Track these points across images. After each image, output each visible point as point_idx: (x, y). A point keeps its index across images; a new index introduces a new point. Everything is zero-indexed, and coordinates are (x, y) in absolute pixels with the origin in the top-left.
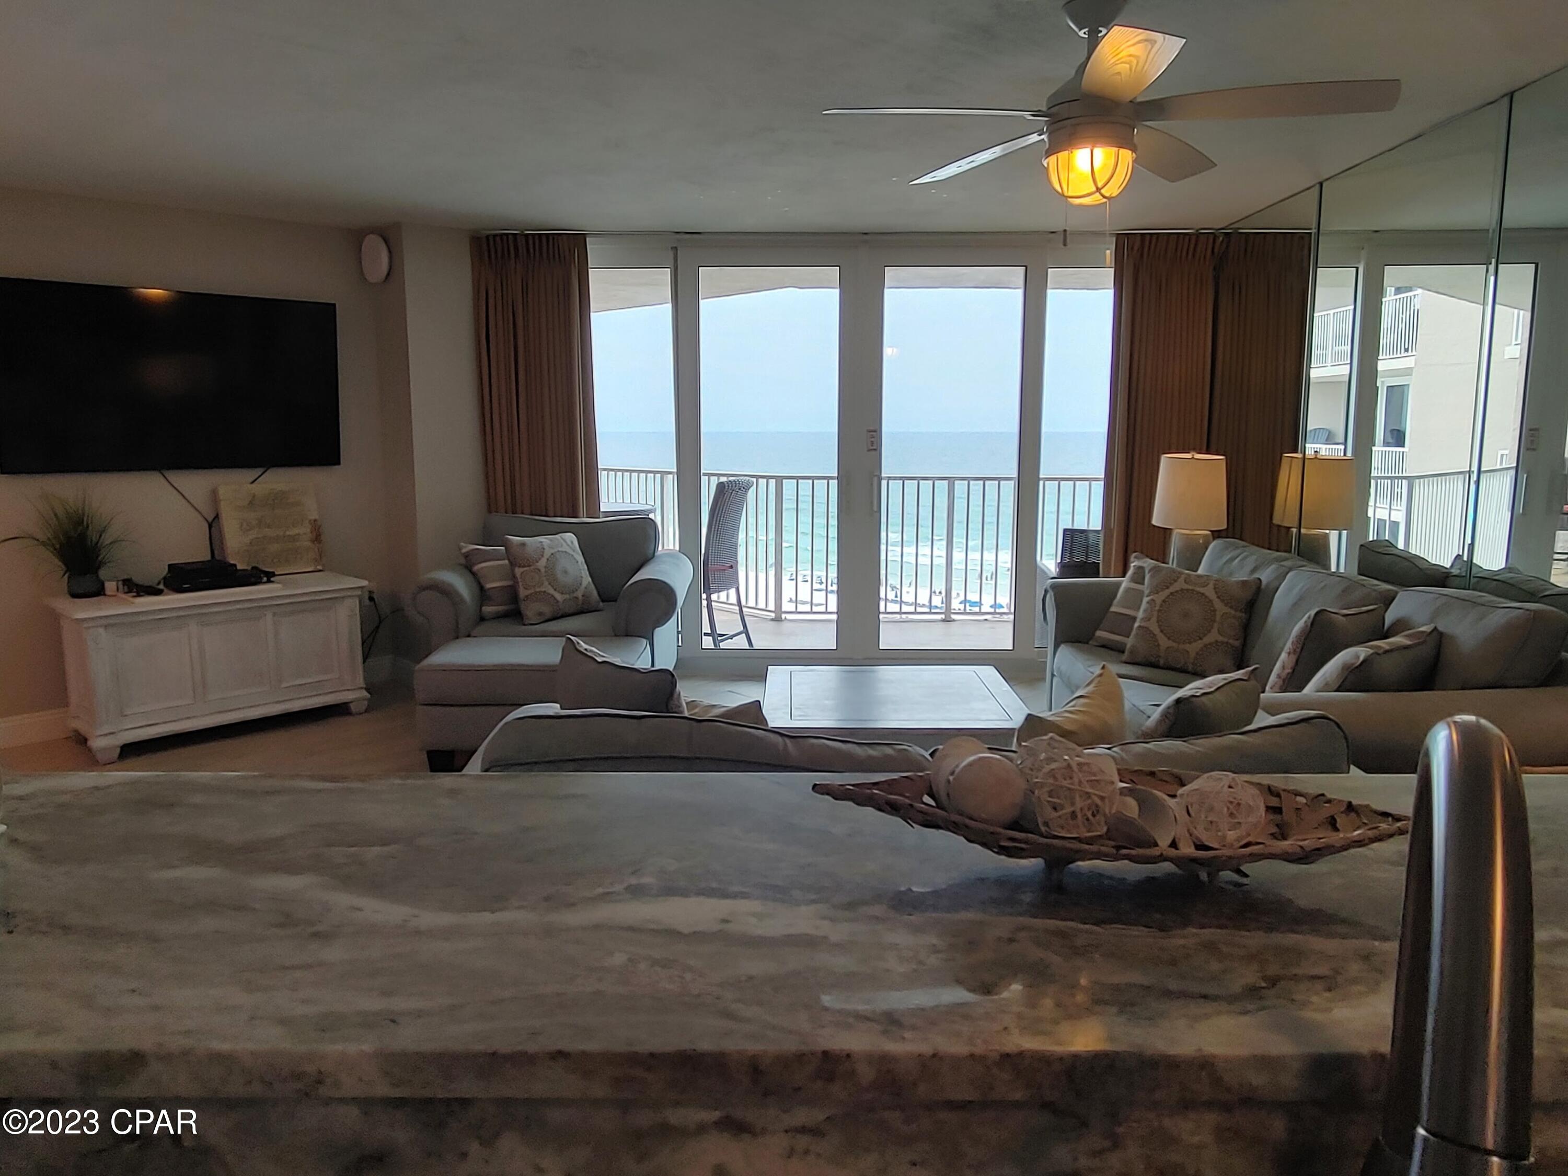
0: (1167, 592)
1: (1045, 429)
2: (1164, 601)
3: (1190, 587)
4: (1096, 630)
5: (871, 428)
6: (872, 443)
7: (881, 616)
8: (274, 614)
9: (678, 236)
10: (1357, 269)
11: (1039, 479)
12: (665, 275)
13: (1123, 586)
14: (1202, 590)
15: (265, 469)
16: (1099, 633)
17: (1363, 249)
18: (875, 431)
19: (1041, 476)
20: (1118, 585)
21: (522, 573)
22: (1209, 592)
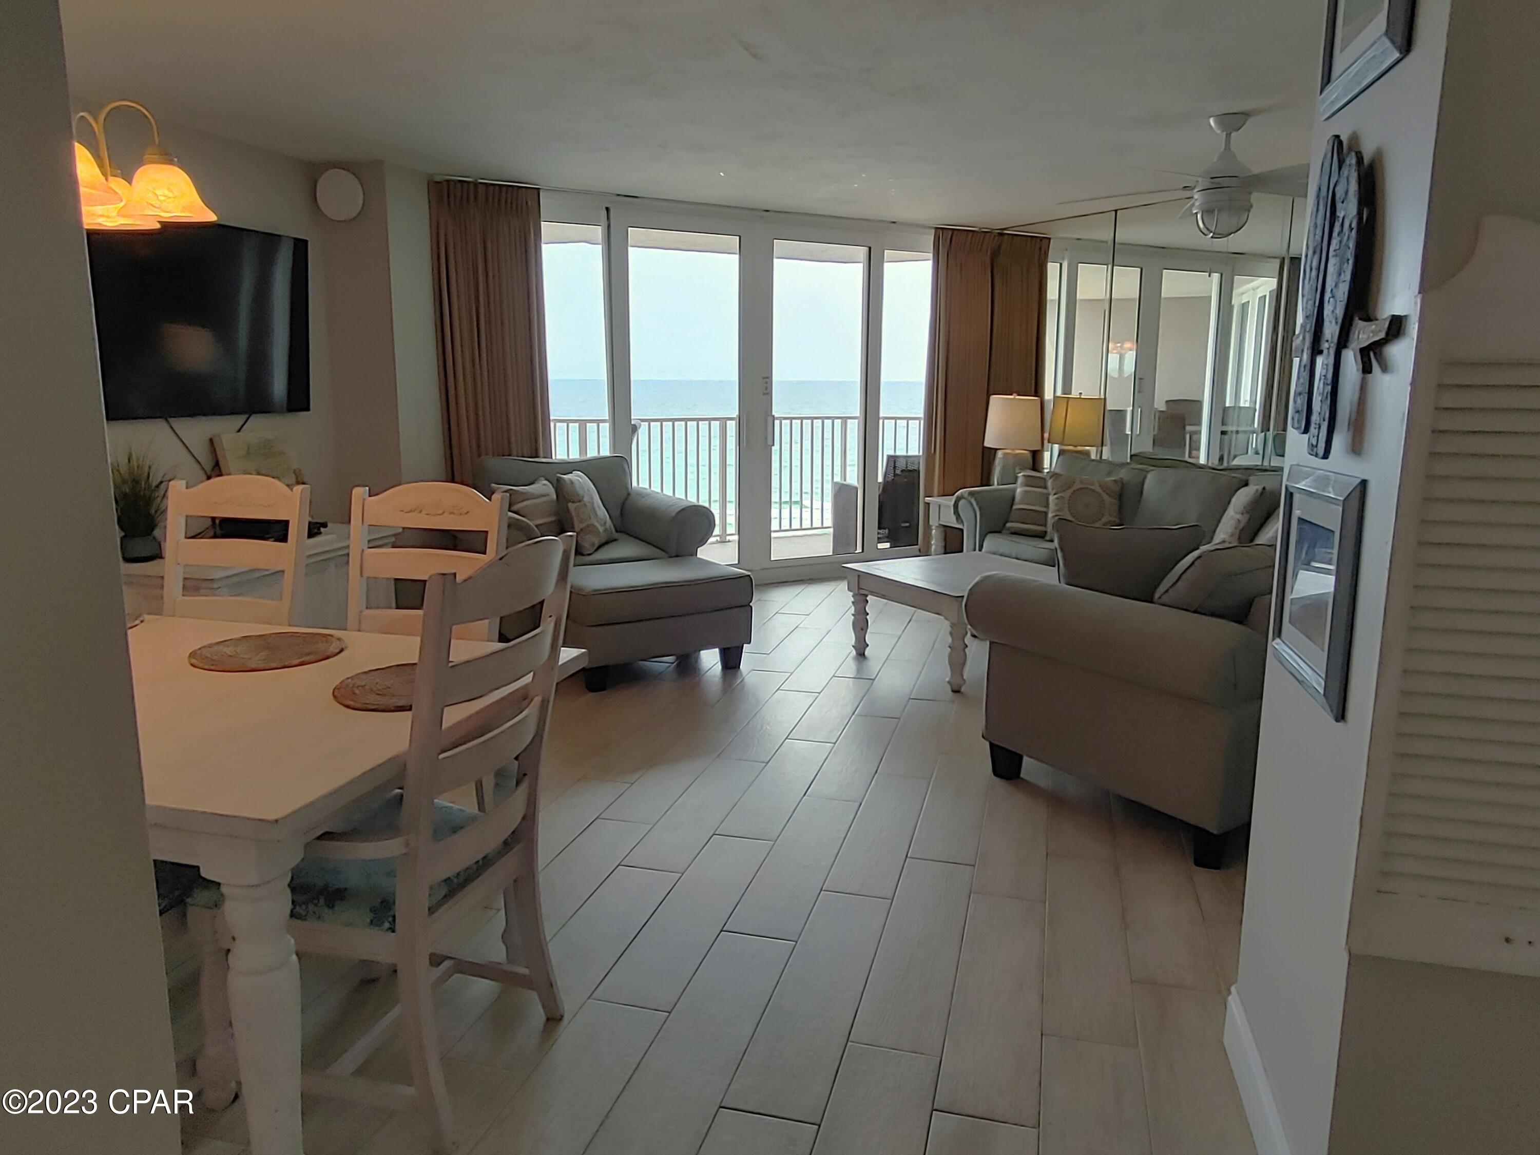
0: (1071, 491)
1: (883, 379)
2: (1070, 497)
3: (1085, 486)
4: (1006, 523)
5: (765, 376)
6: (766, 389)
7: (773, 535)
8: (336, 566)
9: (619, 198)
10: (1061, 265)
11: (879, 419)
12: (598, 231)
13: (1019, 490)
14: (1092, 487)
15: (246, 416)
16: (1009, 525)
17: (1067, 250)
18: (767, 378)
19: (881, 415)
20: (1014, 491)
21: (575, 509)
22: (1098, 489)
